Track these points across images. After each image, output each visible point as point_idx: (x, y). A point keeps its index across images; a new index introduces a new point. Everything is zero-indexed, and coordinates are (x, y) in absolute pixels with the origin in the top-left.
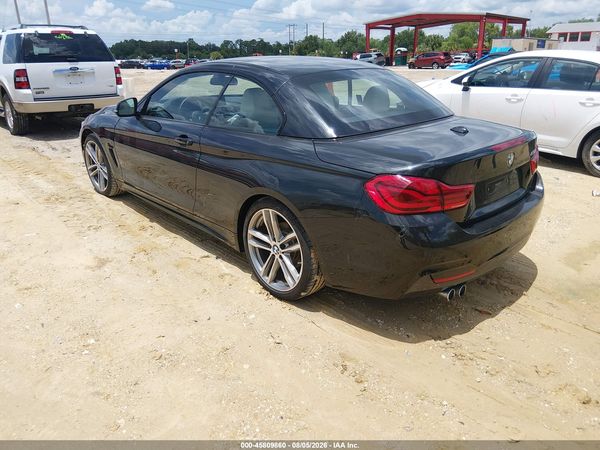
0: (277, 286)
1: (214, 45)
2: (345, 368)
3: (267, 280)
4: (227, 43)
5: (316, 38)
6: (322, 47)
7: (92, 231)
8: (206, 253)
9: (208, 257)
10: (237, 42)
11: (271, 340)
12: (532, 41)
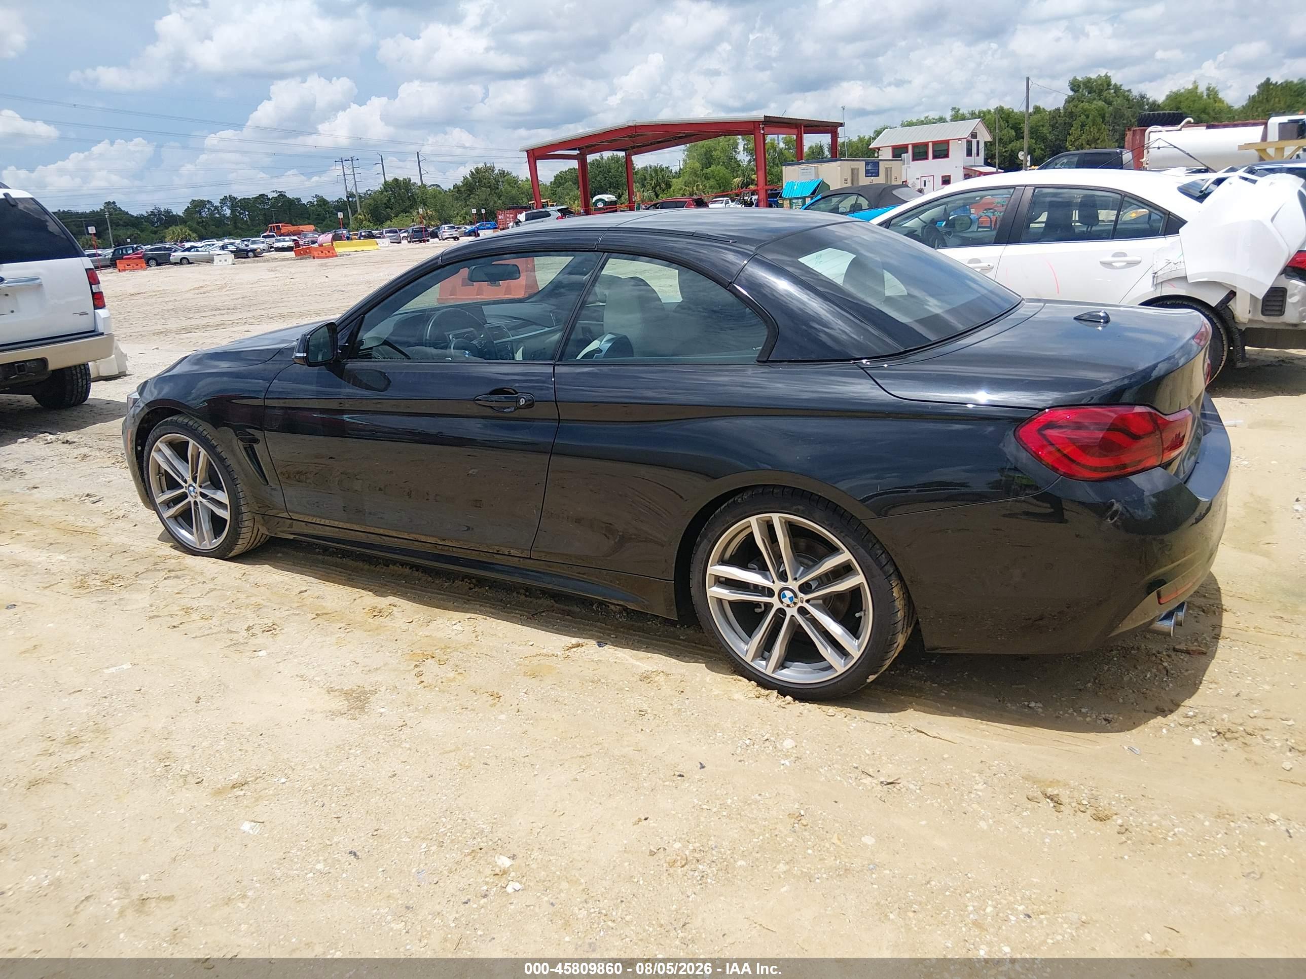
0: (795, 674)
1: (168, 212)
2: (1056, 801)
3: (766, 667)
4: (197, 206)
5: (407, 183)
6: (424, 203)
7: (262, 639)
8: (574, 641)
9: (578, 645)
10: (223, 201)
11: (867, 780)
12: (855, 164)
